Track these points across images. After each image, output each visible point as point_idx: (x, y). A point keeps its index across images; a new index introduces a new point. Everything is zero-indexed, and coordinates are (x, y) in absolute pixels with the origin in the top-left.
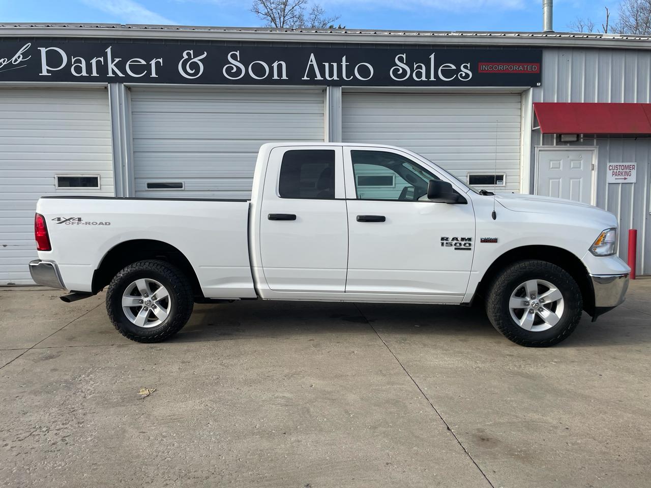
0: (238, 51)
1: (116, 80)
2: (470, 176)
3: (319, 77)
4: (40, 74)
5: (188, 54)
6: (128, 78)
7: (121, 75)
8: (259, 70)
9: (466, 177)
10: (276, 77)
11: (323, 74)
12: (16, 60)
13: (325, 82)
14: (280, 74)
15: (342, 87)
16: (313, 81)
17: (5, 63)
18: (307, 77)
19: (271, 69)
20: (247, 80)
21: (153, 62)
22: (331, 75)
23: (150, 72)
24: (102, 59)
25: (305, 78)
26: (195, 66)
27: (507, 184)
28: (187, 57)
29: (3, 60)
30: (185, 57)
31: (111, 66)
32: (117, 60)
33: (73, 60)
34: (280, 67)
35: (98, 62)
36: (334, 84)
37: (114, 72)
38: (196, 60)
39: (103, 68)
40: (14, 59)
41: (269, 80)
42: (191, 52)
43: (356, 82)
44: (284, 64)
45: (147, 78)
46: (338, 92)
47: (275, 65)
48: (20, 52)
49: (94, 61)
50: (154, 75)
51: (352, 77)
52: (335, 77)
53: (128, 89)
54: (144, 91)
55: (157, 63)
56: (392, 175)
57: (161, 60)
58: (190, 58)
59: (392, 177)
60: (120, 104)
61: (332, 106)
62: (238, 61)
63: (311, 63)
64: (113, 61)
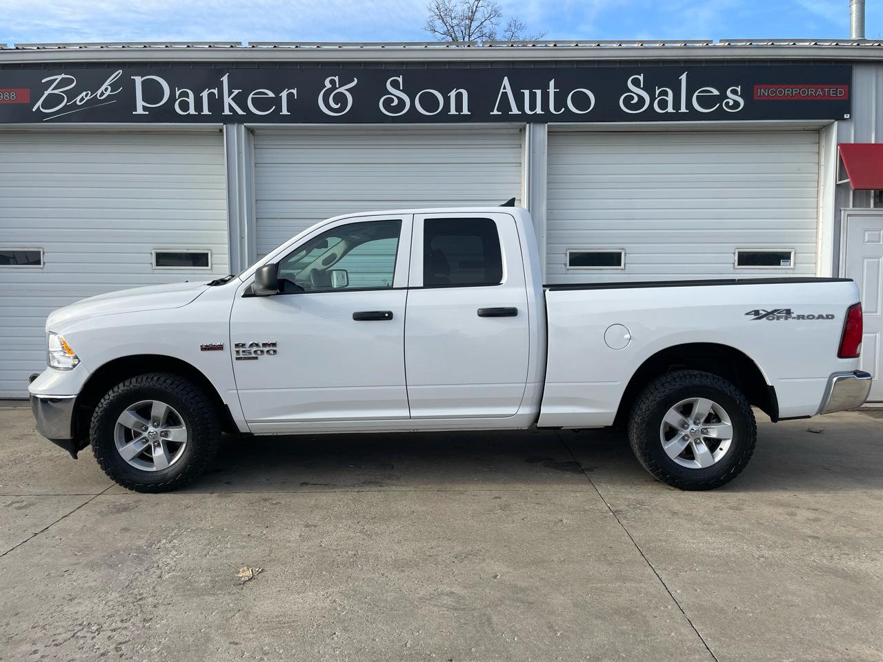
0: (401, 76)
1: (234, 119)
2: (739, 253)
3: (515, 111)
4: (134, 113)
5: (332, 82)
6: (251, 117)
7: (240, 112)
8: (429, 102)
9: (732, 255)
10: (453, 111)
11: (520, 106)
12: (102, 94)
13: (524, 118)
14: (459, 107)
15: (549, 123)
16: (506, 117)
17: (88, 98)
18: (497, 111)
19: (447, 100)
20: (413, 116)
21: (284, 94)
22: (533, 107)
23: (279, 108)
24: (215, 91)
25: (495, 112)
26: (340, 98)
27: (797, 265)
28: (331, 86)
29: (84, 93)
30: (328, 85)
31: (228, 100)
32: (236, 92)
33: (178, 93)
34: (459, 96)
35: (211, 95)
36: (536, 119)
37: (231, 108)
38: (342, 90)
39: (216, 104)
40: (99, 92)
41: (444, 117)
42: (336, 79)
43: (569, 116)
44: (465, 93)
45: (276, 117)
46: (542, 131)
47: (453, 94)
48: (107, 83)
49: (205, 94)
50: (285, 112)
51: (563, 109)
52: (539, 110)
53: (250, 131)
54: (272, 135)
55: (290, 96)
56: (619, 251)
57: (295, 91)
58: (334, 88)
59: (620, 254)
60: (239, 153)
61: (534, 152)
62: (401, 91)
63: (504, 91)
64: (230, 93)
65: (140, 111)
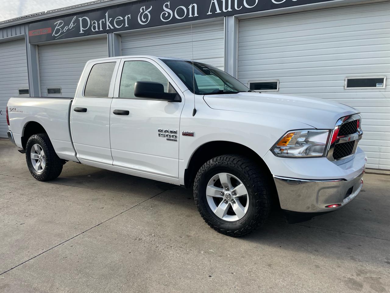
0: (169, 2)
1: (110, 31)
3: (218, 11)
5: (143, 9)
6: (116, 29)
7: (112, 28)
8: (181, 13)
9: (344, 81)
10: (191, 16)
11: (221, 8)
12: (71, 26)
13: (223, 14)
14: (193, 14)
15: (235, 15)
16: (214, 15)
17: (67, 29)
18: (210, 12)
19: (188, 10)
20: (174, 20)
21: (126, 18)
22: (227, 8)
23: (125, 24)
24: (104, 20)
25: (209, 13)
26: (146, 16)
27: (387, 86)
28: (142, 11)
29: (66, 27)
30: (141, 11)
31: (108, 23)
32: (110, 19)
33: (92, 23)
34: (193, 8)
35: (103, 22)
36: (229, 14)
37: (109, 27)
38: (146, 12)
39: (104, 25)
40: (70, 26)
41: (187, 19)
42: (144, 7)
43: (245, 10)
44: (195, 5)
45: (124, 28)
46: (232, 21)
47: (190, 7)
48: (72, 22)
49: (100, 22)
50: (127, 25)
51: (242, 7)
52: (229, 9)
53: (119, 36)
55: (128, 18)
57: (130, 16)
58: (143, 12)
59: (277, 82)
60: (112, 45)
61: (228, 31)
62: (169, 9)
63: (213, 1)
64: (109, 20)
65: (82, 32)
